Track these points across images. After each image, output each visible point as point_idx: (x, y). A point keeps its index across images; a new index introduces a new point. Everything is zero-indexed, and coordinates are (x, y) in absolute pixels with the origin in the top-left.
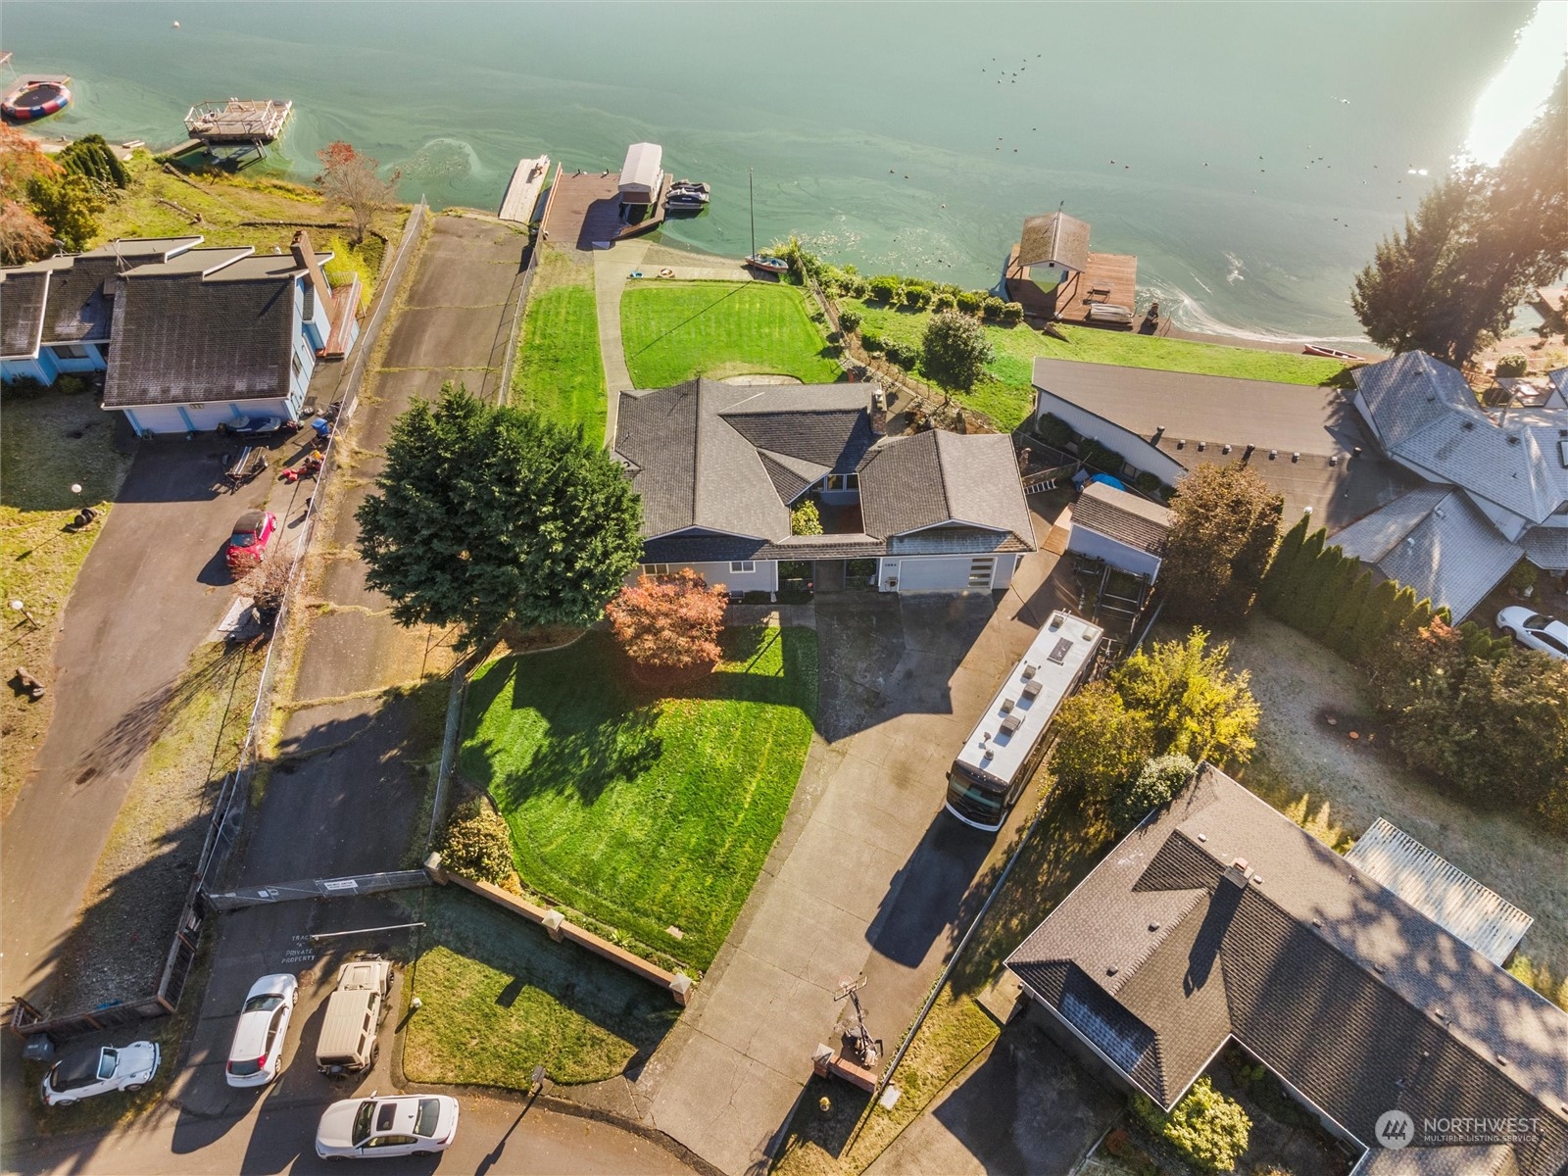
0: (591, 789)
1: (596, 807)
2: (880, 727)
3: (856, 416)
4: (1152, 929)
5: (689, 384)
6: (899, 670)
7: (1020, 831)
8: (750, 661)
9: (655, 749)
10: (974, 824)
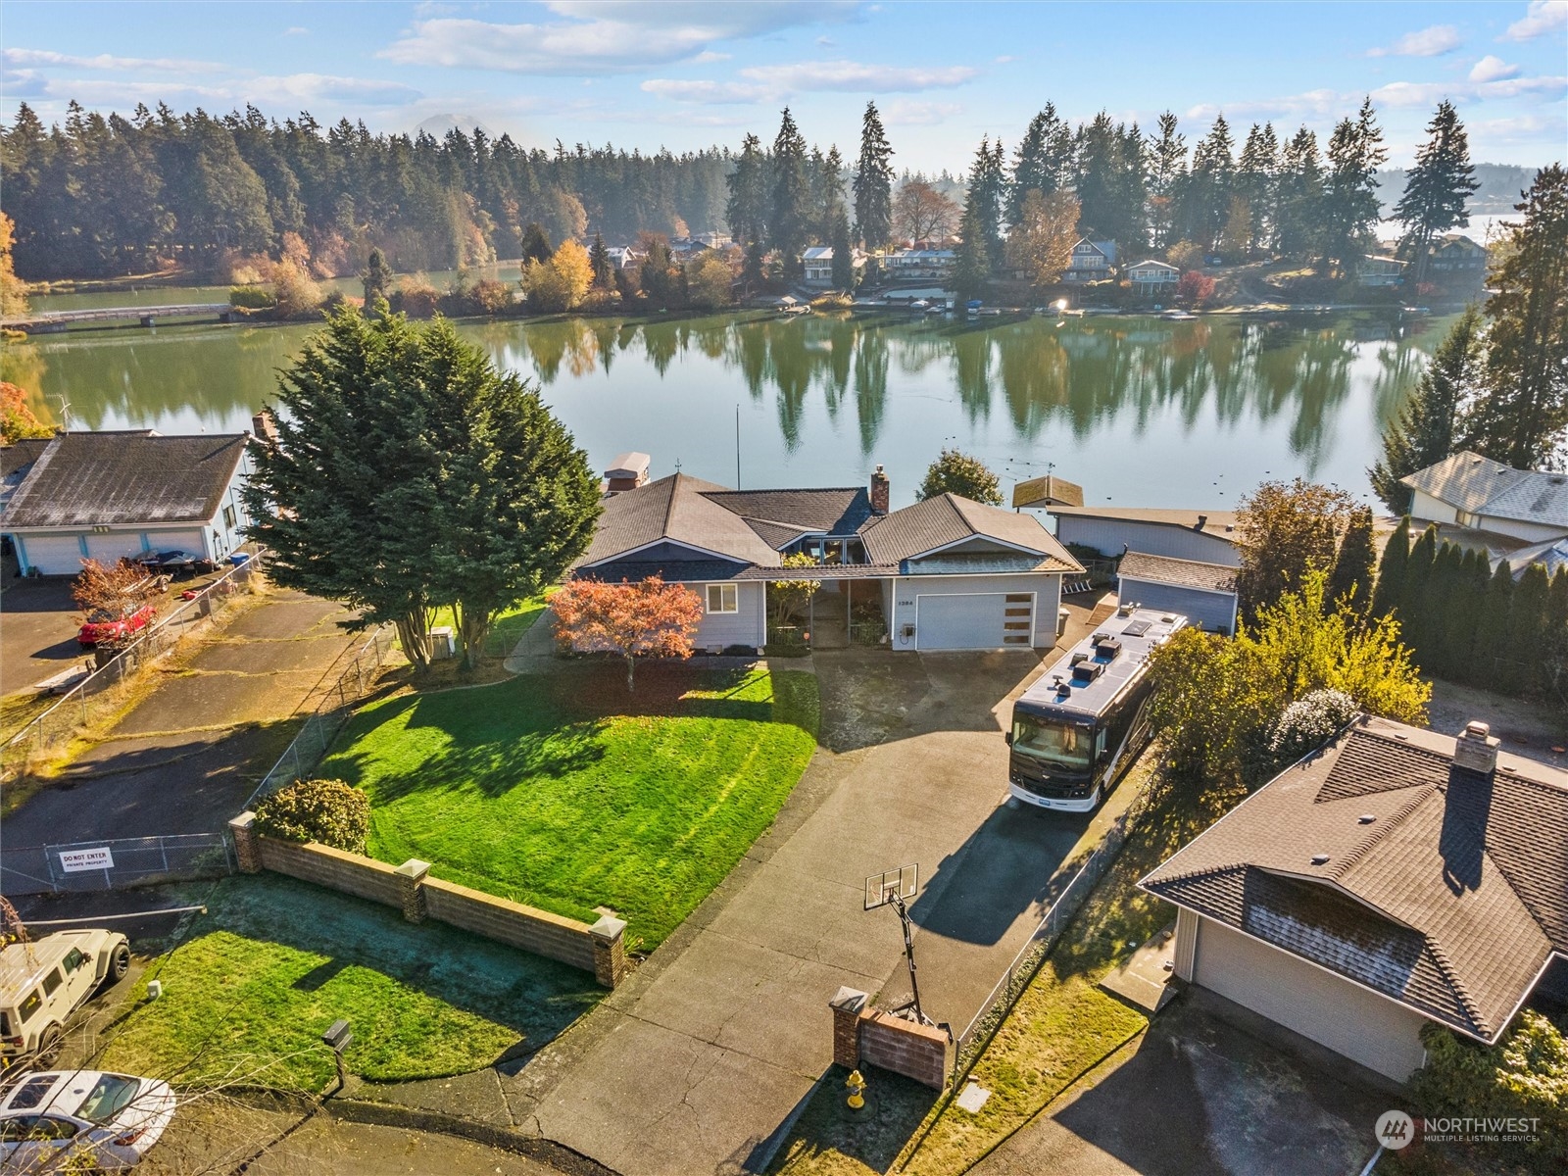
1: (505, 799)
2: (908, 741)
3: (855, 493)
4: (1365, 822)
5: (666, 480)
6: (925, 702)
7: (1121, 820)
8: (728, 692)
9: (598, 754)
10: (1055, 804)
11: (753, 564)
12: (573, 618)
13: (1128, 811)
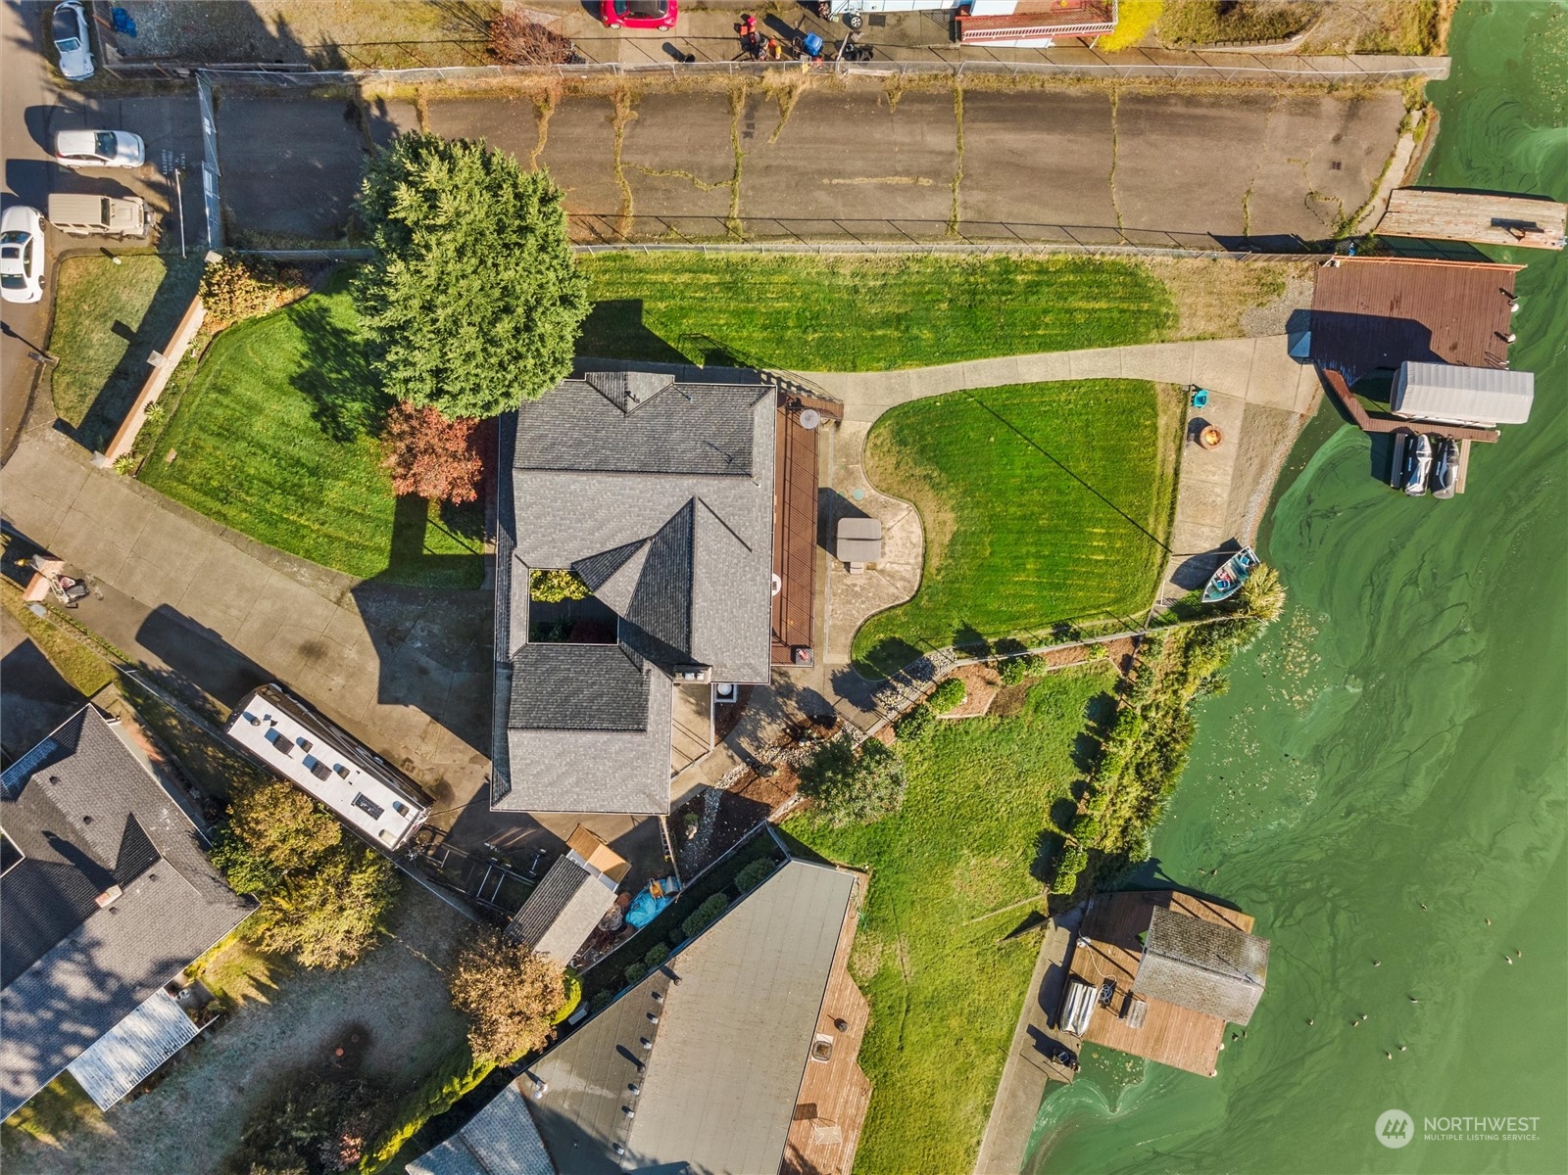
0: (307, 383)
1: (288, 388)
2: (368, 639)
4: (87, 819)
8: (441, 524)
9: (344, 436)
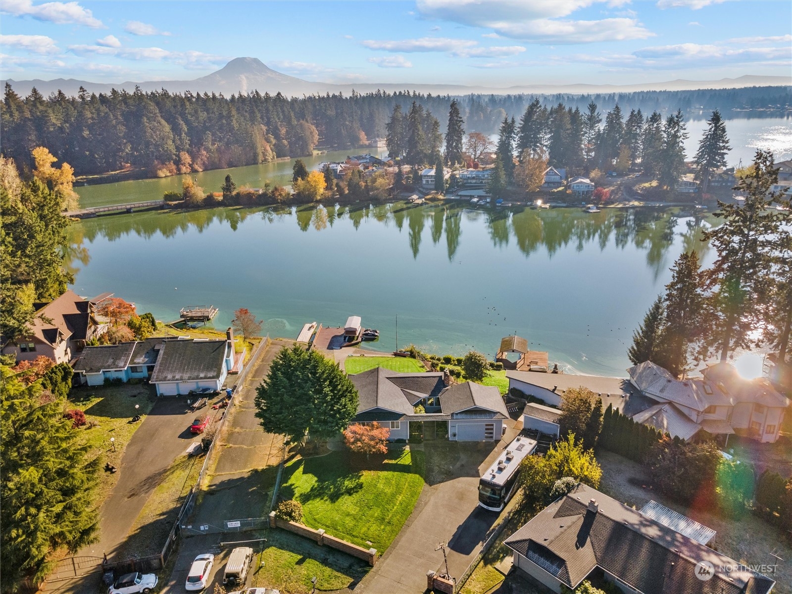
0: (334, 498)
1: (337, 503)
2: (451, 481)
3: (438, 378)
4: (561, 527)
5: (375, 369)
6: (458, 464)
7: (509, 513)
8: (398, 460)
9: (360, 486)
10: (491, 509)
11: (405, 414)
12: (352, 440)
13: (512, 510)
